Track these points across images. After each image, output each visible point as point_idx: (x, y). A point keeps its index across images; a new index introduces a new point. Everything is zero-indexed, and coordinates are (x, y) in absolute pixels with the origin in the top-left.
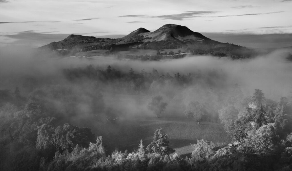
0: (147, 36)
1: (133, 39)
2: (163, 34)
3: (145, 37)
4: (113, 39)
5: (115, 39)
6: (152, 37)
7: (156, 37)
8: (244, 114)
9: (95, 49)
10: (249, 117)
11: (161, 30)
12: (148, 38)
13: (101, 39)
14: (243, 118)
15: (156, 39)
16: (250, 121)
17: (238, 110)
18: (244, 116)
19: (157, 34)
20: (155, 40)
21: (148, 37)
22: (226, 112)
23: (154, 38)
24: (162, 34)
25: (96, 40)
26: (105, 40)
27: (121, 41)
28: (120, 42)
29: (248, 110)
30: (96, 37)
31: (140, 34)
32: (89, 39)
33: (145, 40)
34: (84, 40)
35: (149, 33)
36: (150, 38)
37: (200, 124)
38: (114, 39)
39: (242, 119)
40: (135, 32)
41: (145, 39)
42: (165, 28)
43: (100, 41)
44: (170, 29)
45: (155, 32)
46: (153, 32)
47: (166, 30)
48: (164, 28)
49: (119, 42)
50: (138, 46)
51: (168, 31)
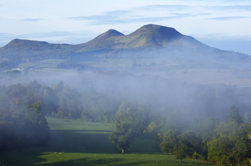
0: (119, 40)
1: (100, 45)
2: (142, 38)
3: (116, 42)
4: (72, 45)
5: (76, 45)
6: (126, 42)
7: (132, 42)
8: (240, 148)
9: (47, 59)
10: (246, 152)
11: (139, 33)
12: (121, 43)
13: (55, 44)
14: (238, 153)
15: (132, 45)
16: (247, 158)
17: (234, 142)
18: (240, 150)
19: (133, 38)
20: (130, 45)
21: (121, 41)
22: (218, 145)
23: (129, 44)
24: (139, 38)
25: (49, 46)
26: (62, 47)
27: (83, 47)
28: (82, 49)
29: (246, 143)
30: (49, 43)
31: (111, 38)
32: (39, 45)
33: (116, 46)
34: (32, 46)
35: (122, 36)
36: (124, 44)
37: (182, 162)
38: (74, 45)
39: (237, 155)
40: (102, 35)
41: (117, 44)
42: (145, 29)
43: (54, 47)
44: (151, 32)
45: (131, 35)
46: (127, 35)
47: (145, 32)
48: (142, 29)
49: (80, 49)
50: (107, 54)
51: (149, 35)
